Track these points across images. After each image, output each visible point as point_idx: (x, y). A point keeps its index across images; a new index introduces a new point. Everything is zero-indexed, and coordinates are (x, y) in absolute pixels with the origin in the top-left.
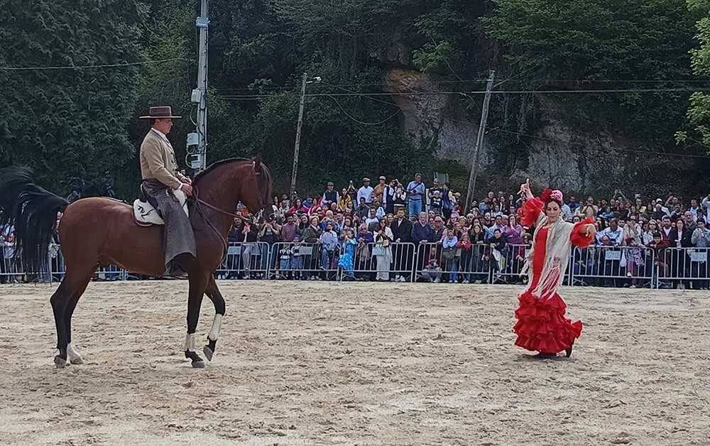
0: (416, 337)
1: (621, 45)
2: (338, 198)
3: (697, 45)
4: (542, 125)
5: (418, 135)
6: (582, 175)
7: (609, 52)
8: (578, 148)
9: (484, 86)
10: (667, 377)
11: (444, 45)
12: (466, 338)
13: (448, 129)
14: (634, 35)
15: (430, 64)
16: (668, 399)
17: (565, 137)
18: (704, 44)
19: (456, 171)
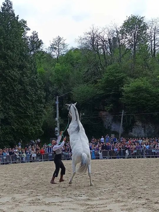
1: (152, 103)
4: (135, 122)
5: (107, 126)
6: (145, 133)
7: (149, 105)
8: (144, 127)
9: (121, 114)
11: (111, 105)
13: (114, 124)
14: (155, 100)
15: (109, 110)
17: (140, 124)
19: (116, 133)
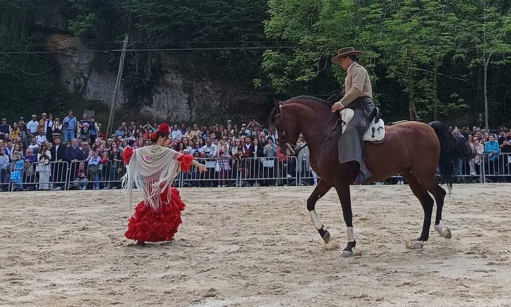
0: (66, 229)
1: (218, 17)
2: (10, 129)
3: (268, 17)
4: (163, 73)
5: (72, 83)
6: (190, 109)
7: (209, 22)
8: (188, 90)
9: (120, 46)
10: (244, 248)
11: (91, 16)
12: (104, 228)
13: (95, 78)
14: (227, 10)
15: (82, 30)
16: (243, 264)
17: (179, 82)
18: (273, 16)
19: (100, 108)
